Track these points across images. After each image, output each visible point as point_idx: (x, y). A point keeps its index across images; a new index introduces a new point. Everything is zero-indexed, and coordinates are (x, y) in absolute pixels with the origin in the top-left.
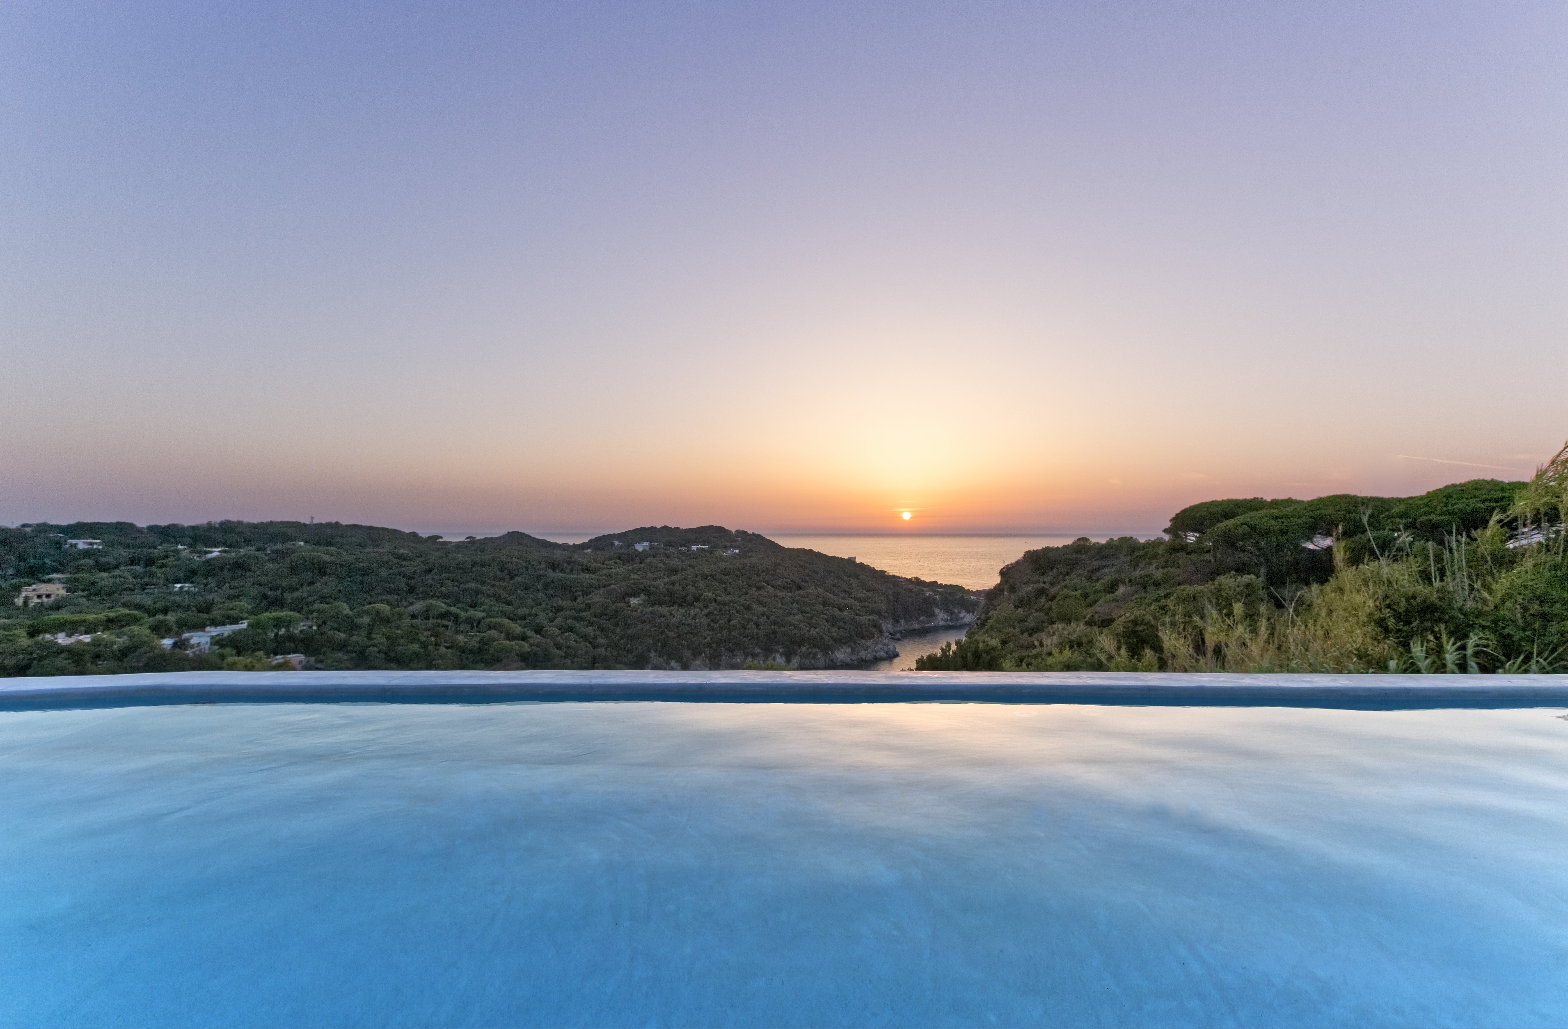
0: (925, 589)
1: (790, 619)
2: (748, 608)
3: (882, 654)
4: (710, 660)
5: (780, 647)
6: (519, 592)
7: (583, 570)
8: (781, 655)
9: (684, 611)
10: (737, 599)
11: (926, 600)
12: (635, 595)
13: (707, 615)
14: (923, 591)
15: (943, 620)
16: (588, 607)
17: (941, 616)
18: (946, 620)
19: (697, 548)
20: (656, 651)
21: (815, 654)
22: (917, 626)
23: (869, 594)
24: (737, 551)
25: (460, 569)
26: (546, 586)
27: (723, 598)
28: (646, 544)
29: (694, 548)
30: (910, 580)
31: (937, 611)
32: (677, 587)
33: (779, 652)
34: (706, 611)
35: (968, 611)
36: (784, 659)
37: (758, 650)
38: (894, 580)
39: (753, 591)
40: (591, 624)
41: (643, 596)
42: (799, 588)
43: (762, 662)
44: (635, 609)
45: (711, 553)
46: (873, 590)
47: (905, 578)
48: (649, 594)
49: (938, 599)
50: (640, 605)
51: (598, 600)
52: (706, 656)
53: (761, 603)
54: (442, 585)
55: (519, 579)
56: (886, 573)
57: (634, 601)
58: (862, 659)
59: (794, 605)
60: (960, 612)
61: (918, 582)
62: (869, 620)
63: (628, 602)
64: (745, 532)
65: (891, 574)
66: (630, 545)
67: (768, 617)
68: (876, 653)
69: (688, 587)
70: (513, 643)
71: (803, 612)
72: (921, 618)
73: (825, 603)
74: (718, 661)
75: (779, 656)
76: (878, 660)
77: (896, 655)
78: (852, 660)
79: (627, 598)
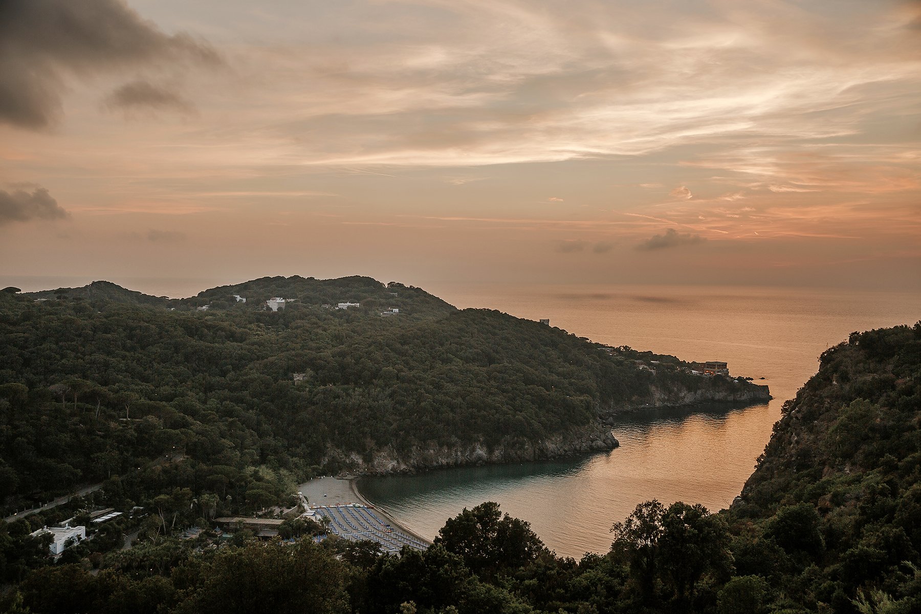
0: (637, 361)
1: (489, 400)
2: (438, 386)
3: (600, 443)
4: (398, 450)
5: (480, 435)
6: (155, 365)
7: (228, 338)
8: (481, 445)
9: (361, 390)
10: (422, 375)
11: (640, 374)
12: (300, 370)
13: (391, 396)
14: (635, 363)
15: (659, 400)
16: (245, 385)
17: (658, 397)
18: (664, 400)
19: (348, 307)
20: (333, 440)
21: (523, 444)
22: (628, 407)
23: (574, 368)
24: (397, 310)
25: (80, 336)
26: (187, 358)
27: (406, 373)
28: (279, 300)
29: (343, 306)
30: (618, 350)
31: (653, 388)
32: (349, 359)
33: (479, 441)
34: (388, 391)
35: (690, 389)
36: (485, 449)
37: (454, 439)
38: (597, 350)
39: (439, 365)
40: (251, 407)
41: (310, 372)
42: (491, 361)
43: (459, 454)
44: (300, 388)
45: (366, 312)
46: (578, 362)
47: (611, 347)
48: (316, 368)
49: (654, 374)
50: (307, 382)
51: (256, 376)
52: (393, 446)
53: (452, 380)
54: (63, 356)
55: (153, 349)
56: (588, 341)
57: (298, 378)
58: (575, 449)
59: (492, 382)
60: (680, 390)
61: (628, 353)
62: (582, 401)
63: (292, 379)
64: (401, 285)
65: (593, 342)
66: (260, 302)
67: (464, 399)
68: (592, 442)
69: (363, 359)
70: (178, 431)
71: (504, 391)
72: (634, 398)
73: (528, 381)
74: (408, 451)
75: (479, 446)
76: (595, 451)
77: (616, 445)
78: (565, 451)
79: (290, 374)
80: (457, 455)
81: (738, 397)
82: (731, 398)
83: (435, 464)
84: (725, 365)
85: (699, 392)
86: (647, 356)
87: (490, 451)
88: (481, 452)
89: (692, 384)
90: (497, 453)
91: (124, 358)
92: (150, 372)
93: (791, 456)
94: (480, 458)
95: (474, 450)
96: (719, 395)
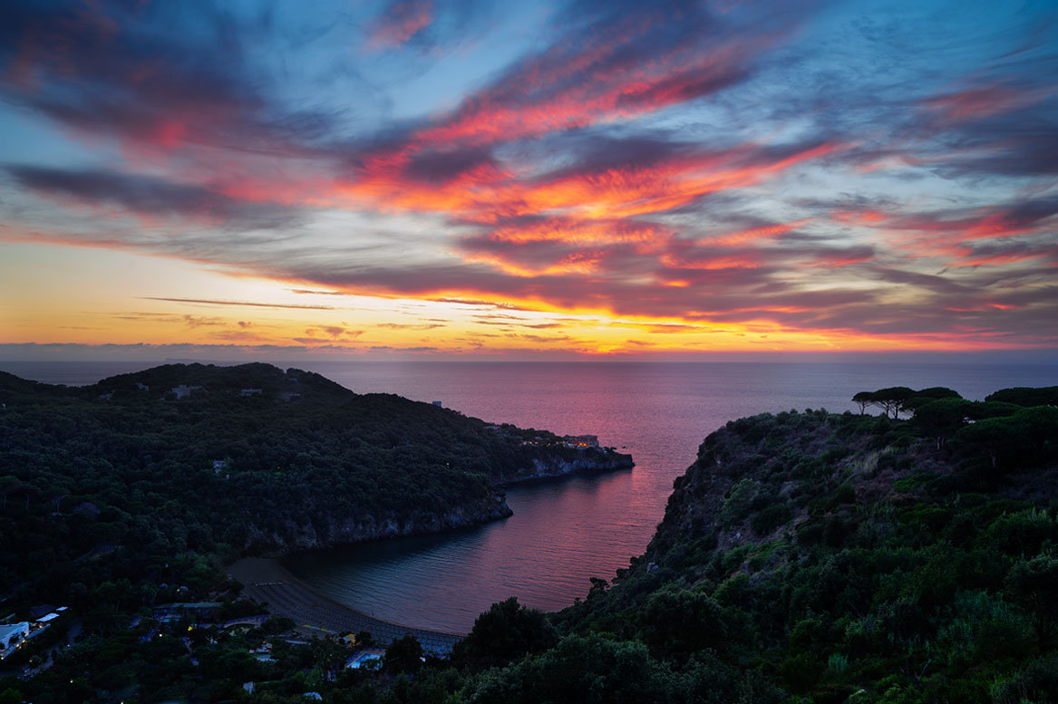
0: (522, 438)
1: (397, 480)
2: (350, 469)
3: (497, 513)
4: (317, 529)
5: (392, 511)
8: (393, 521)
10: (334, 459)
11: (524, 449)
12: (218, 457)
13: (308, 479)
14: (520, 440)
16: (168, 475)
17: (540, 468)
18: (545, 471)
19: (252, 393)
20: (255, 522)
21: (430, 518)
22: (516, 479)
26: (107, 449)
27: (319, 458)
28: (183, 388)
31: (536, 461)
32: (265, 446)
33: (391, 517)
34: (305, 475)
35: (567, 461)
36: (396, 524)
37: (368, 517)
41: (228, 459)
43: (373, 530)
48: (234, 455)
49: (537, 448)
50: (227, 469)
51: (177, 465)
53: (362, 463)
55: (72, 442)
57: (217, 465)
58: (476, 520)
59: (399, 463)
60: (559, 462)
62: (479, 477)
63: (212, 466)
64: (299, 371)
67: (375, 480)
69: (278, 445)
71: (410, 471)
72: (520, 471)
73: (430, 460)
74: (326, 530)
75: (390, 522)
76: (492, 520)
77: (511, 514)
78: (468, 522)
79: (210, 461)
80: (371, 531)
81: (607, 465)
82: (601, 466)
83: (351, 540)
84: (595, 438)
85: (575, 463)
86: (531, 433)
87: (401, 526)
88: (393, 527)
89: (570, 455)
90: (408, 528)
91: (43, 451)
92: (71, 465)
93: (688, 524)
94: (392, 532)
95: (386, 526)
96: (591, 465)
